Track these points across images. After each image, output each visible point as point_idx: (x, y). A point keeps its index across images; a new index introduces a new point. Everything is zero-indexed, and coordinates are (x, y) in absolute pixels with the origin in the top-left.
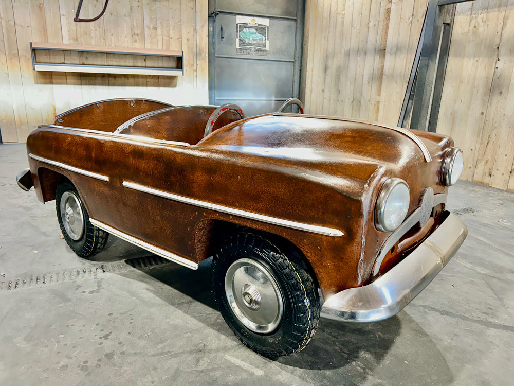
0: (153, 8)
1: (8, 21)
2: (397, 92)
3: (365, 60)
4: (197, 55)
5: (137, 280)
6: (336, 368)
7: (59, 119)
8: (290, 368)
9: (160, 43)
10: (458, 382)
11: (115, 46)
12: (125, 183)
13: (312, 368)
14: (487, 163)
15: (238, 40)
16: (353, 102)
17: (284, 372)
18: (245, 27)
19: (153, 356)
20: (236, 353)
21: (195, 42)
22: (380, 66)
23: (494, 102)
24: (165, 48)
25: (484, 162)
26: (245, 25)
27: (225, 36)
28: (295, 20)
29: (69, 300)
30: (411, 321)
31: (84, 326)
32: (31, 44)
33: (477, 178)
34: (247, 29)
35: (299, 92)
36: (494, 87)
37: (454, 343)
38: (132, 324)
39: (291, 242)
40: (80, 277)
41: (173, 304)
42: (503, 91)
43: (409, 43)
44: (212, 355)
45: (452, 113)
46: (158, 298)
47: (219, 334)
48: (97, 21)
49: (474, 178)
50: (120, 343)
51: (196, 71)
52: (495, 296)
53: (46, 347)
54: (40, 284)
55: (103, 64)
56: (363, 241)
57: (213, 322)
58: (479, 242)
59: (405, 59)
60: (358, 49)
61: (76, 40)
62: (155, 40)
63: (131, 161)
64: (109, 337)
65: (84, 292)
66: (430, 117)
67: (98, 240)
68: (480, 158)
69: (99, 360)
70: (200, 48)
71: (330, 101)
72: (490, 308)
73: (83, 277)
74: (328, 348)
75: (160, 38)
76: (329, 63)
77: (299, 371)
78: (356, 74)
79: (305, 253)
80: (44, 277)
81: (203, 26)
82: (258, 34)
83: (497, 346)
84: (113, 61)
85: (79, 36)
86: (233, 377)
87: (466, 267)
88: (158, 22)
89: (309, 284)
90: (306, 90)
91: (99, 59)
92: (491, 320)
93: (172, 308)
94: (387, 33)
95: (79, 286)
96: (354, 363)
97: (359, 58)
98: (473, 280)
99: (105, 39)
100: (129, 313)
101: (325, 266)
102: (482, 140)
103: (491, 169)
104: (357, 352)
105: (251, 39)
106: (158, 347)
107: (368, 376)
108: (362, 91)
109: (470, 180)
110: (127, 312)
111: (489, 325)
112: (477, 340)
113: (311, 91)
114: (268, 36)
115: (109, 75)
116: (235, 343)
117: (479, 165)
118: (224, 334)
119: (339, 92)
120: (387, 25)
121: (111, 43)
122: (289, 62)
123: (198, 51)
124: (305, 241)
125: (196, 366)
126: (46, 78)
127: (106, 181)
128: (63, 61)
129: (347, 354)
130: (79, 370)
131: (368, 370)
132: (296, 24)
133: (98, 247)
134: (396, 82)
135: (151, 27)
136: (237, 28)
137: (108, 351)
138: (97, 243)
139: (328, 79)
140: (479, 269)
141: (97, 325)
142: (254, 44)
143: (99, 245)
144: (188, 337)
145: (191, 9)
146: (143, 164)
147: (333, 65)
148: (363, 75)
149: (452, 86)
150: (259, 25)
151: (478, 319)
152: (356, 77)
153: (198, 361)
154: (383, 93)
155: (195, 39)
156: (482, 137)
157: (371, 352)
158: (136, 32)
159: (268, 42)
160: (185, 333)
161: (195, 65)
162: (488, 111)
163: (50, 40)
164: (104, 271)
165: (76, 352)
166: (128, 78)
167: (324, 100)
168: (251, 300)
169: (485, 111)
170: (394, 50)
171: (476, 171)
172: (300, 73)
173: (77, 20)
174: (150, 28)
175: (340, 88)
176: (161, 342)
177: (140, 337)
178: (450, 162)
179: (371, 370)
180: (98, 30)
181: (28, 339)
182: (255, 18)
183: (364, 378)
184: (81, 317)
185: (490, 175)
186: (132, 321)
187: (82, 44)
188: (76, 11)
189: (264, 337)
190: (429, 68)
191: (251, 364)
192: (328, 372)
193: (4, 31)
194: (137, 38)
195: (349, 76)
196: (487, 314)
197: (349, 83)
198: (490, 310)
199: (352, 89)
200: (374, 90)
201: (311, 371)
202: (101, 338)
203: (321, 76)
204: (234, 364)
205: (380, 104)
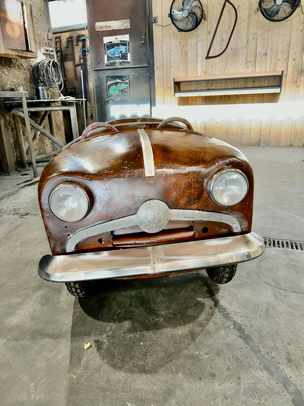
0: (265, 38)
1: (167, 65)
4: (302, 72)
9: (268, 66)
11: (232, 73)
21: (301, 61)
24: (272, 69)
32: (174, 79)
48: (221, 56)
51: (299, 86)
61: (206, 72)
62: (264, 64)
75: (268, 61)
84: (229, 85)
85: (208, 69)
88: (269, 48)
91: (219, 85)
99: (225, 69)
121: (229, 72)
123: (302, 68)
135: (262, 53)
145: (300, 31)
155: (301, 58)
158: (249, 60)
161: (298, 82)
163: (190, 75)
166: (239, 98)
173: (208, 57)
174: (261, 55)
180: (221, 63)
187: (209, 75)
188: (207, 51)
193: (165, 71)
194: (249, 64)
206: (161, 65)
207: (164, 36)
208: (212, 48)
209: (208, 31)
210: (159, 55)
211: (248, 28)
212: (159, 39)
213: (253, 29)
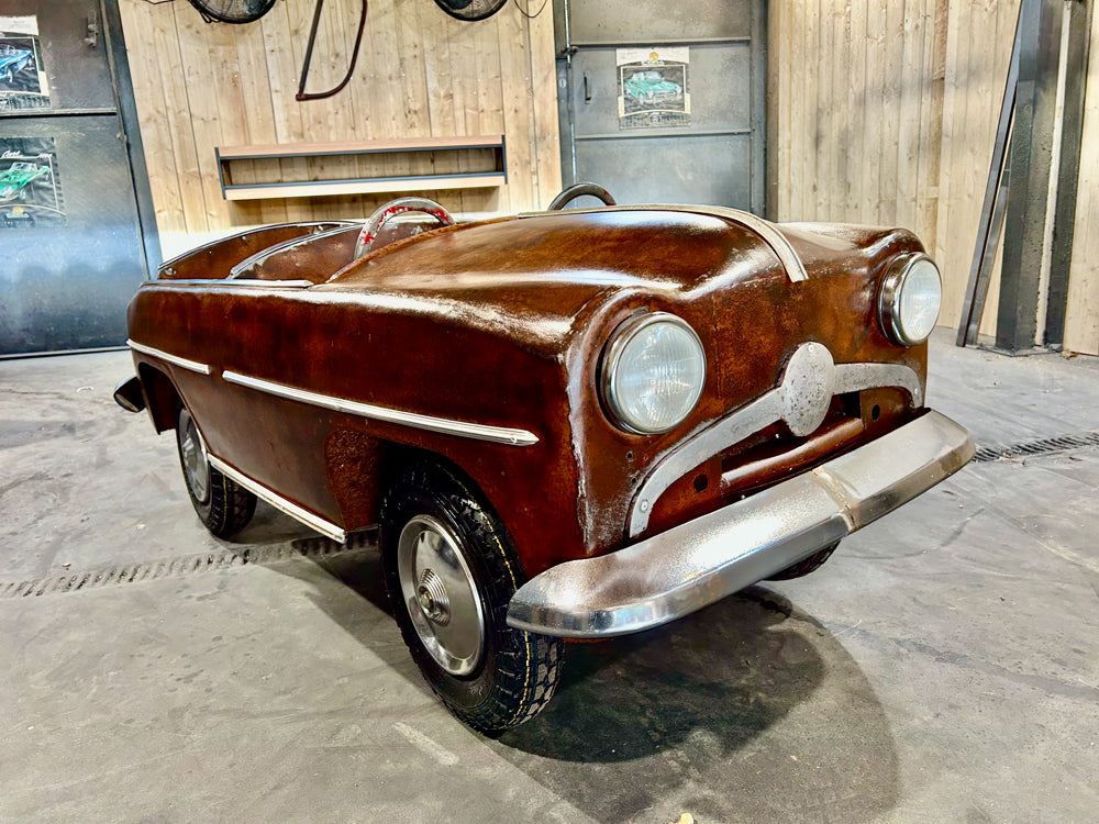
0: (444, 57)
1: (180, 112)
3: (899, 108)
4: (539, 139)
5: (296, 577)
6: (621, 760)
7: (167, 268)
8: (518, 754)
9: (461, 125)
11: (374, 139)
12: (227, 375)
15: (621, 99)
16: (878, 207)
17: (502, 762)
18: (637, 71)
19: (258, 716)
20: (421, 720)
21: (531, 115)
22: (934, 117)
24: (470, 134)
26: (636, 68)
27: (593, 95)
28: (748, 43)
30: (852, 670)
32: (217, 150)
34: (642, 74)
35: (765, 197)
37: (938, 724)
38: (248, 657)
40: (196, 571)
41: (343, 622)
43: (996, 55)
44: (370, 722)
46: (318, 611)
48: (338, 95)
50: (209, 690)
51: (536, 173)
54: (124, 582)
55: (352, 176)
59: (989, 94)
60: (884, 86)
61: (302, 135)
62: (450, 118)
63: (232, 327)
64: (195, 679)
65: (190, 597)
69: (156, 720)
70: (542, 126)
71: (829, 210)
72: (1076, 651)
73: (201, 571)
74: (625, 719)
75: (459, 114)
76: (824, 127)
77: (537, 761)
78: (882, 142)
79: (483, 489)
80: (135, 571)
81: (545, 80)
82: (666, 84)
83: (1053, 735)
84: (370, 169)
85: (306, 127)
86: (391, 765)
87: (1061, 558)
88: (456, 82)
90: (780, 192)
91: (345, 168)
92: (1067, 677)
93: (338, 630)
94: (944, 42)
95: (186, 587)
96: (667, 754)
97: (886, 106)
98: (1065, 586)
99: (353, 129)
100: (251, 637)
101: (520, 515)
104: (688, 730)
105: (651, 94)
106: (275, 702)
107: (686, 781)
108: (897, 180)
110: (249, 635)
111: (1052, 686)
112: (1003, 720)
113: (790, 192)
114: (687, 84)
115: (366, 197)
116: (429, 700)
118: (412, 682)
119: (847, 186)
120: (945, 21)
121: (367, 135)
122: (739, 134)
123: (538, 131)
124: (480, 460)
125: (329, 740)
126: (249, 214)
127: (207, 375)
128: (278, 177)
129: (661, 732)
131: (692, 770)
132: (751, 52)
134: (972, 150)
135: (442, 94)
136: (619, 74)
137: (180, 705)
139: (824, 162)
140: (1091, 563)
141: (184, 655)
142: (658, 104)
144: (341, 685)
145: (519, 48)
146: (246, 333)
147: (832, 129)
148: (897, 144)
150: (666, 62)
151: (1033, 673)
152: (881, 149)
153: (337, 731)
154: (944, 180)
155: (531, 107)
157: (718, 733)
158: (412, 107)
159: (687, 97)
160: (338, 678)
161: (534, 165)
163: (256, 141)
164: (245, 562)
167: (819, 208)
168: (432, 603)
170: (963, 77)
172: (765, 155)
173: (302, 97)
174: (439, 97)
175: (850, 179)
176: (286, 692)
177: (251, 682)
179: (700, 768)
180: (340, 112)
182: (656, 50)
183: (676, 786)
184: (163, 641)
186: (251, 651)
187: (312, 142)
188: (299, 81)
190: (1039, 107)
191: (440, 743)
192: (597, 768)
193: (173, 131)
194: (414, 118)
195: (867, 148)
196: (1061, 663)
197: (867, 165)
198: (1077, 656)
199: (875, 176)
200: (924, 173)
201: (562, 763)
202: (179, 679)
203: (809, 156)
204: (407, 740)
205: (940, 203)
206: (159, 112)
207: (158, 30)
208: (309, 73)
209: (293, 28)
210: (149, 85)
211: (398, 29)
212: (142, 37)
213: (410, 36)
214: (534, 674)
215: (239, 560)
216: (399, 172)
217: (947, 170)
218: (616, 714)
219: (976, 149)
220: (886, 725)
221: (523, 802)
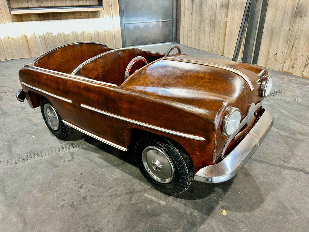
2: (238, 16)
5: (92, 152)
6: (203, 198)
7: (37, 62)
8: (179, 199)
10: (266, 202)
12: (82, 105)
13: (190, 199)
14: (291, 60)
16: (210, 22)
17: (176, 202)
19: (107, 197)
20: (150, 193)
23: (297, 22)
25: (289, 60)
29: (57, 166)
31: (68, 182)
33: (285, 69)
35: (177, 15)
36: (297, 13)
37: (265, 180)
38: (94, 179)
39: (177, 142)
40: (61, 152)
41: (114, 165)
42: (303, 15)
44: (138, 195)
45: (271, 29)
46: (105, 162)
47: (141, 182)
49: (283, 70)
50: (89, 191)
51: (111, 6)
52: (289, 149)
53: (51, 195)
54: (40, 157)
56: (216, 143)
57: (136, 175)
58: (283, 114)
63: (84, 93)
64: (83, 187)
65: (65, 161)
66: (258, 32)
67: (68, 131)
68: (287, 57)
69: (80, 201)
71: (196, 21)
72: (286, 157)
73: (62, 152)
74: (199, 187)
77: (184, 201)
78: (212, 3)
79: (185, 148)
80: (41, 153)
83: (288, 180)
84: (58, 3)
86: (150, 206)
87: (274, 131)
89: (187, 160)
90: (181, 14)
91: (49, 3)
92: (286, 164)
93: (114, 168)
95: (62, 158)
96: (212, 195)
98: (278, 139)
100: (91, 172)
101: (196, 154)
102: (289, 46)
103: (293, 64)
104: (214, 188)
106: (109, 192)
107: (219, 201)
108: (216, 15)
109: (281, 71)
110: (90, 172)
111: (285, 168)
112: (277, 177)
113: (184, 14)
115: (57, 13)
116: (149, 187)
117: (286, 62)
118: (143, 182)
119: (202, 15)
124: (185, 142)
125: (130, 201)
127: (71, 103)
128: (27, 5)
129: (208, 189)
130: (70, 207)
131: (219, 198)
133: (69, 134)
134: (237, 9)
137: (84, 196)
138: (68, 132)
139: (195, 7)
140: (281, 132)
141: (75, 180)
143: (69, 133)
144: (124, 185)
146: (92, 96)
148: (216, 4)
149: (272, 12)
151: (279, 164)
152: (212, 5)
153: (131, 198)
154: (229, 16)
156: (289, 44)
157: (221, 188)
160: (122, 183)
162: (293, 28)
164: (74, 147)
165: (67, 197)
167: (193, 20)
168: (157, 167)
169: (291, 28)
171: (285, 65)
172: (177, 2)
175: (202, 13)
176: (111, 189)
177: (99, 186)
178: (265, 84)
179: (221, 198)
181: (40, 191)
183: (217, 203)
184: (66, 176)
185: (293, 68)
186: (93, 177)
189: (165, 185)
191: (159, 199)
192: (198, 201)
195: (208, 5)
196: (284, 161)
197: (208, 10)
198: (286, 159)
199: (210, 13)
200: (224, 14)
201: (190, 200)
202: (78, 188)
203: (190, 4)
204: (150, 199)
205: (227, 23)
214: (188, 184)
215: (71, 147)
216: (68, 5)
217: (230, 14)
218: (196, 185)
219: (238, 9)
220: (255, 182)
221: (186, 212)
